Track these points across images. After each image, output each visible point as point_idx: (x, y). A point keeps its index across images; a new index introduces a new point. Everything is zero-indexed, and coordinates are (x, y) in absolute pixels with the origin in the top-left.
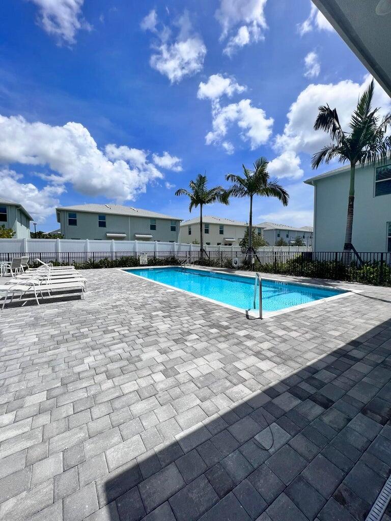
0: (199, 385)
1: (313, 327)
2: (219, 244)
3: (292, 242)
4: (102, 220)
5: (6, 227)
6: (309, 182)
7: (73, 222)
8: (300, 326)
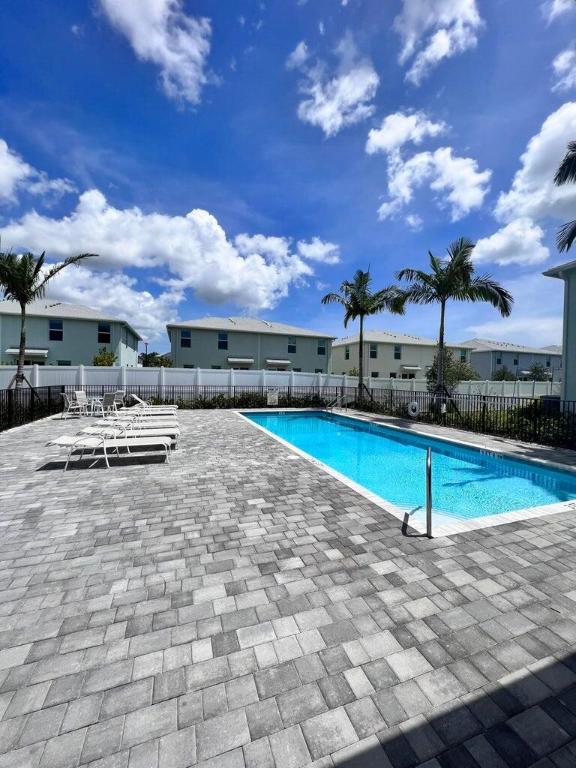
0: (263, 692)
1: (534, 574)
2: (393, 375)
3: (525, 372)
4: (223, 338)
5: (108, 351)
6: (553, 274)
7: (186, 343)
8: (507, 566)
